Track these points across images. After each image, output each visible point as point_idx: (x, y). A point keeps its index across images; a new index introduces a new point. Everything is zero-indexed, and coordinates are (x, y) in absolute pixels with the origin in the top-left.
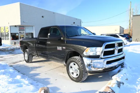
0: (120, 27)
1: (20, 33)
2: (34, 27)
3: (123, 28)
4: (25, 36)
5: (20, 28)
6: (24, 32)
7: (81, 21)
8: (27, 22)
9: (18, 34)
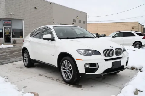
2: (23, 22)
4: (11, 33)
5: (5, 22)
6: (10, 28)
7: (87, 15)
8: (14, 15)
9: (2, 30)
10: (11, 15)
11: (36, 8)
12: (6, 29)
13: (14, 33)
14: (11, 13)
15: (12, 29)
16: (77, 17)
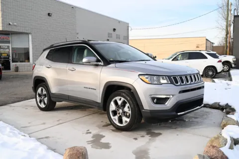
0: (207, 40)
2: (30, 36)
3: (213, 43)
4: (11, 55)
6: (8, 47)
7: (128, 27)
8: (15, 25)
10: (10, 26)
11: (50, 15)
12: (2, 49)
13: (16, 54)
14: (11, 23)
15: (12, 48)
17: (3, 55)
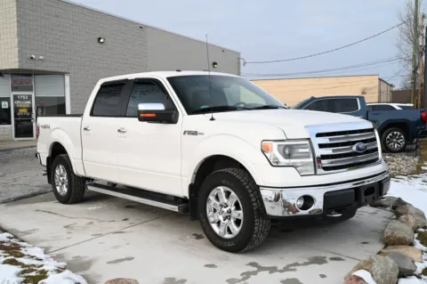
0: (380, 79)
1: (16, 98)
2: (67, 78)
3: (391, 85)
4: (34, 112)
5: (15, 81)
6: (30, 97)
7: (239, 59)
8: (41, 60)
9: (7, 103)
10: (32, 62)
11: (102, 40)
12: (20, 100)
13: (42, 109)
14: (33, 56)
15: (36, 98)
16: (215, 64)
17: (21, 110)
